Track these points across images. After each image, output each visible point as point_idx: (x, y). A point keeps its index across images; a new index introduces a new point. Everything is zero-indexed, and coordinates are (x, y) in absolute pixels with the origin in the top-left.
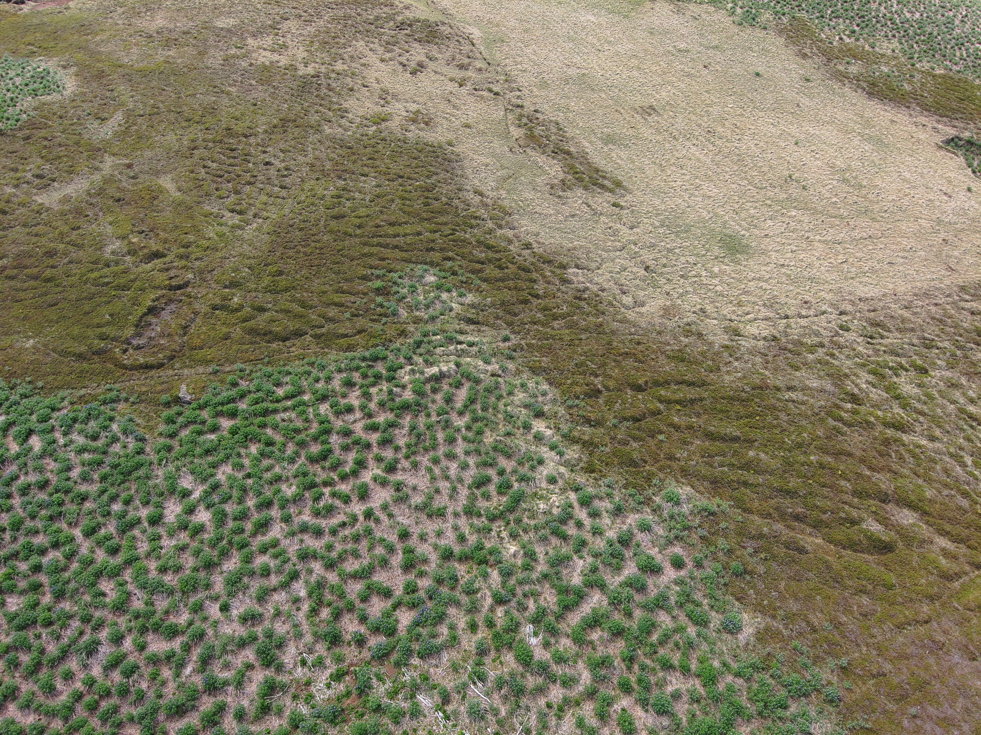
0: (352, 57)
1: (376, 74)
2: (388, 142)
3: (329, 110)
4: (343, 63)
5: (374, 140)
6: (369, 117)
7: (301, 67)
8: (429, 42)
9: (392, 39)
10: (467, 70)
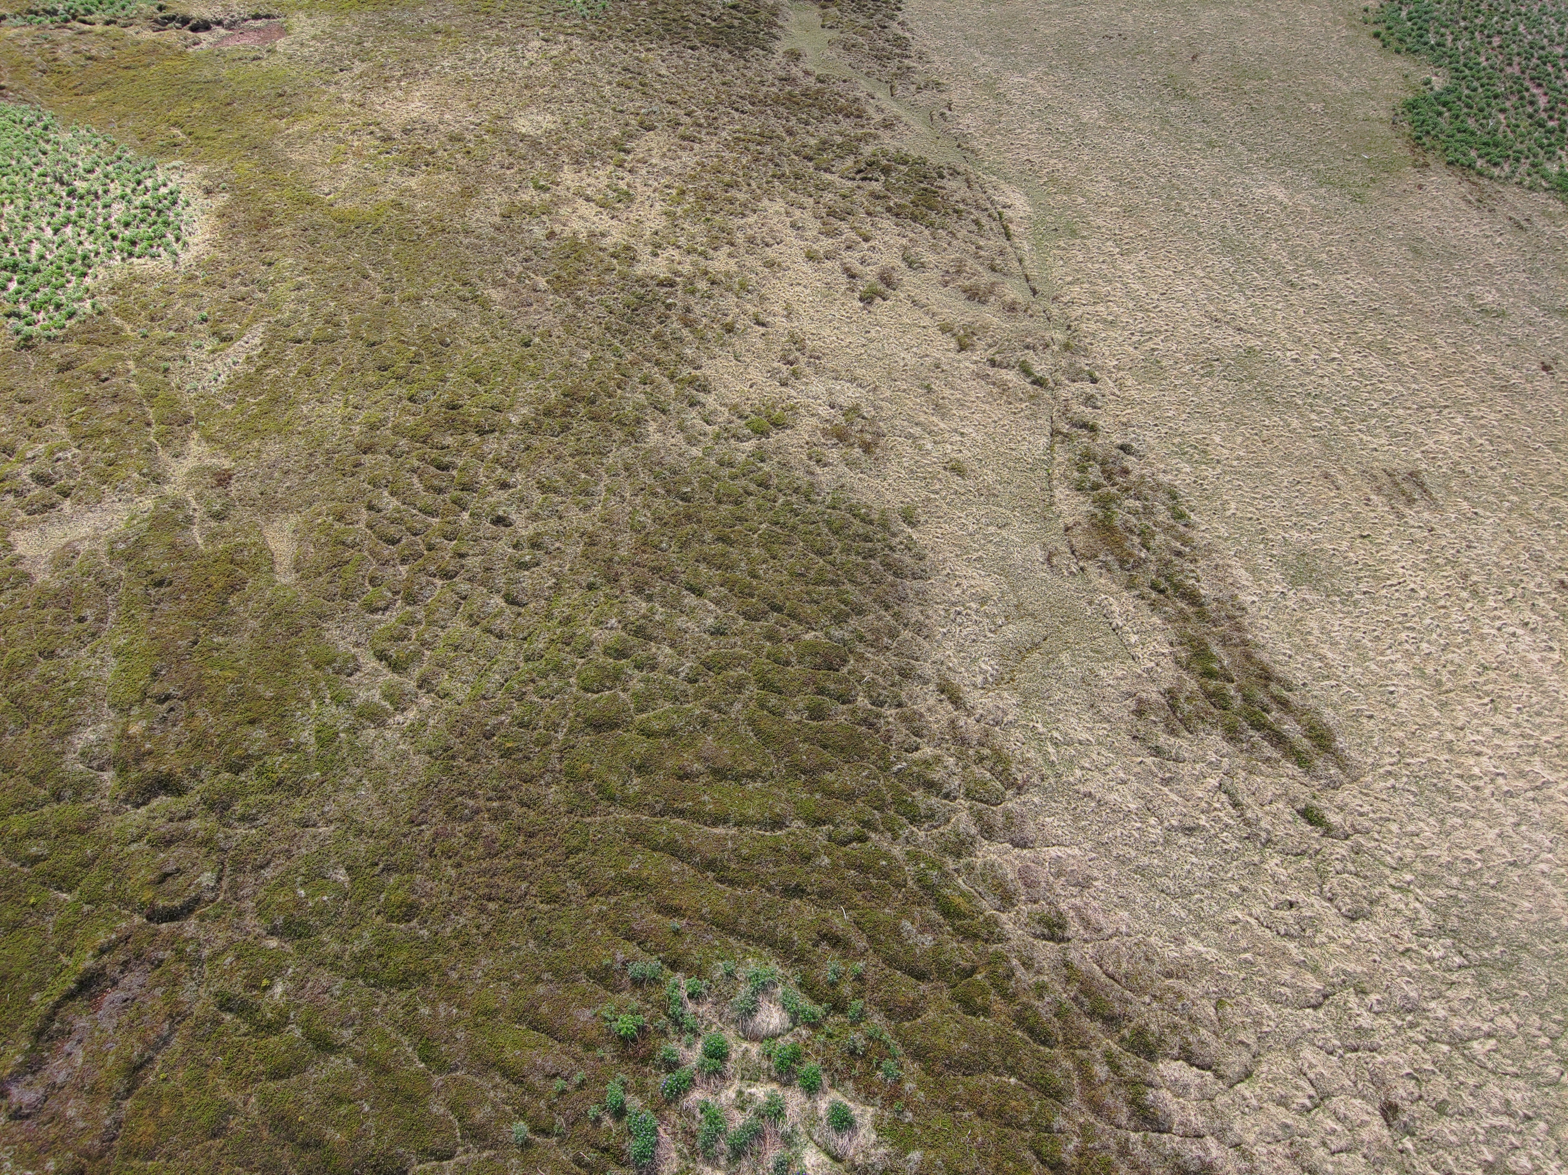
0: (751, 240)
1: (789, 294)
2: (772, 491)
3: (672, 378)
4: (730, 255)
5: (743, 482)
6: (748, 410)
7: (644, 252)
8: (915, 219)
9: (842, 204)
10: (984, 303)
